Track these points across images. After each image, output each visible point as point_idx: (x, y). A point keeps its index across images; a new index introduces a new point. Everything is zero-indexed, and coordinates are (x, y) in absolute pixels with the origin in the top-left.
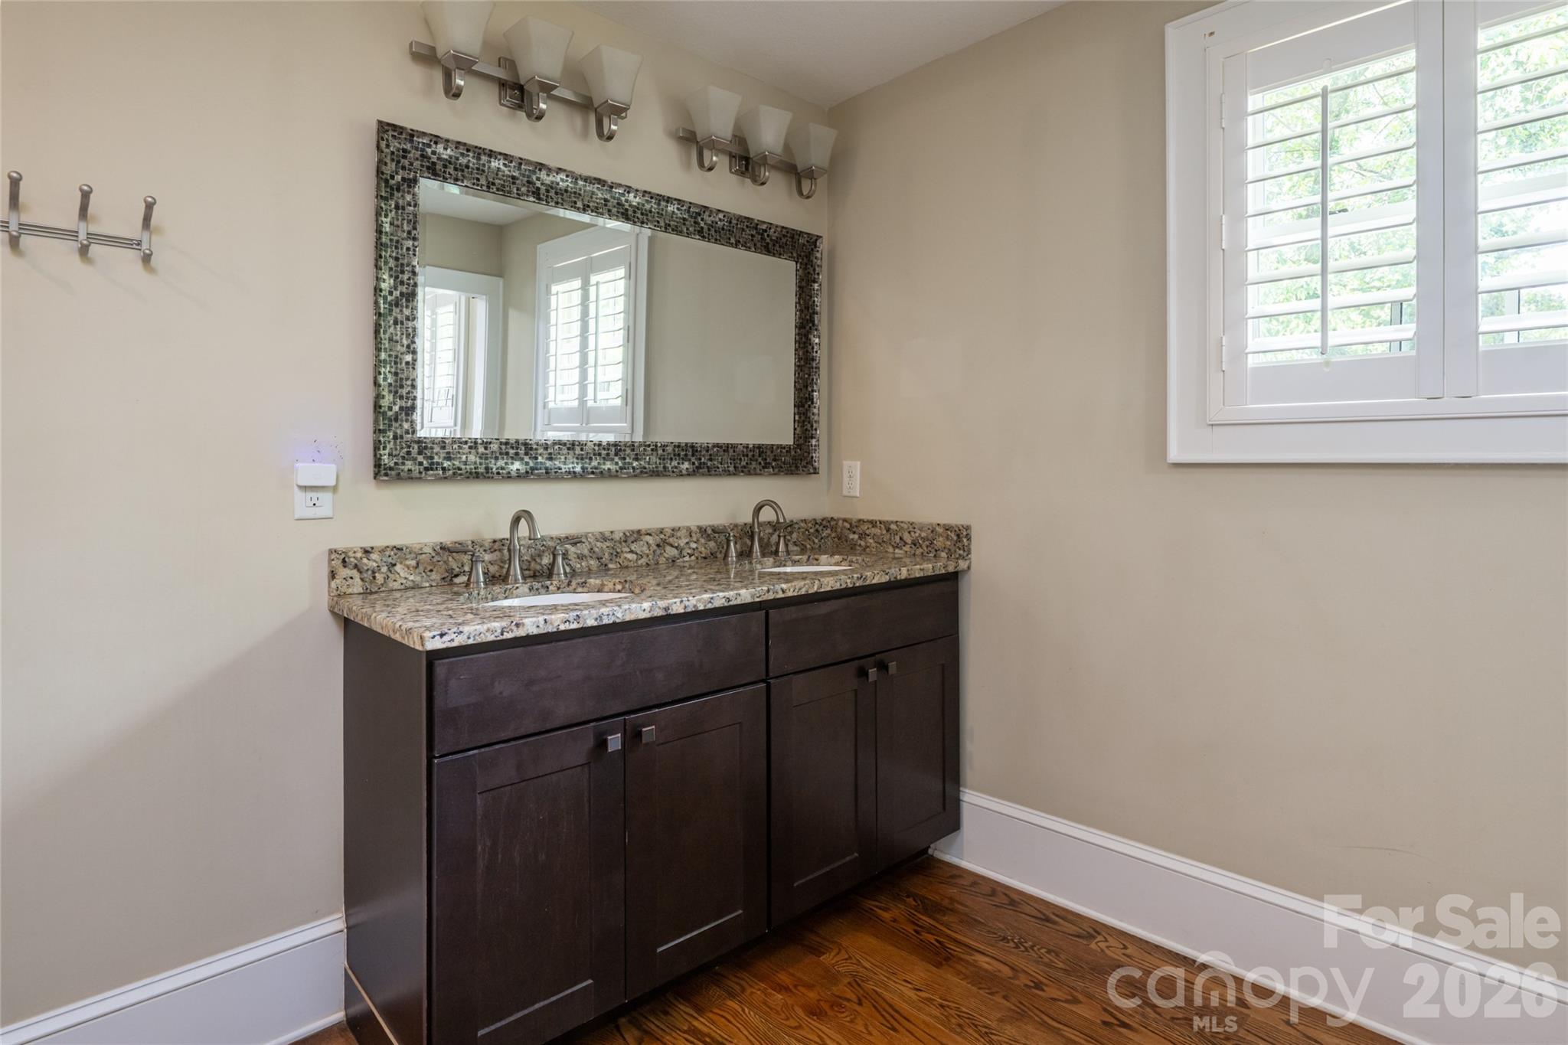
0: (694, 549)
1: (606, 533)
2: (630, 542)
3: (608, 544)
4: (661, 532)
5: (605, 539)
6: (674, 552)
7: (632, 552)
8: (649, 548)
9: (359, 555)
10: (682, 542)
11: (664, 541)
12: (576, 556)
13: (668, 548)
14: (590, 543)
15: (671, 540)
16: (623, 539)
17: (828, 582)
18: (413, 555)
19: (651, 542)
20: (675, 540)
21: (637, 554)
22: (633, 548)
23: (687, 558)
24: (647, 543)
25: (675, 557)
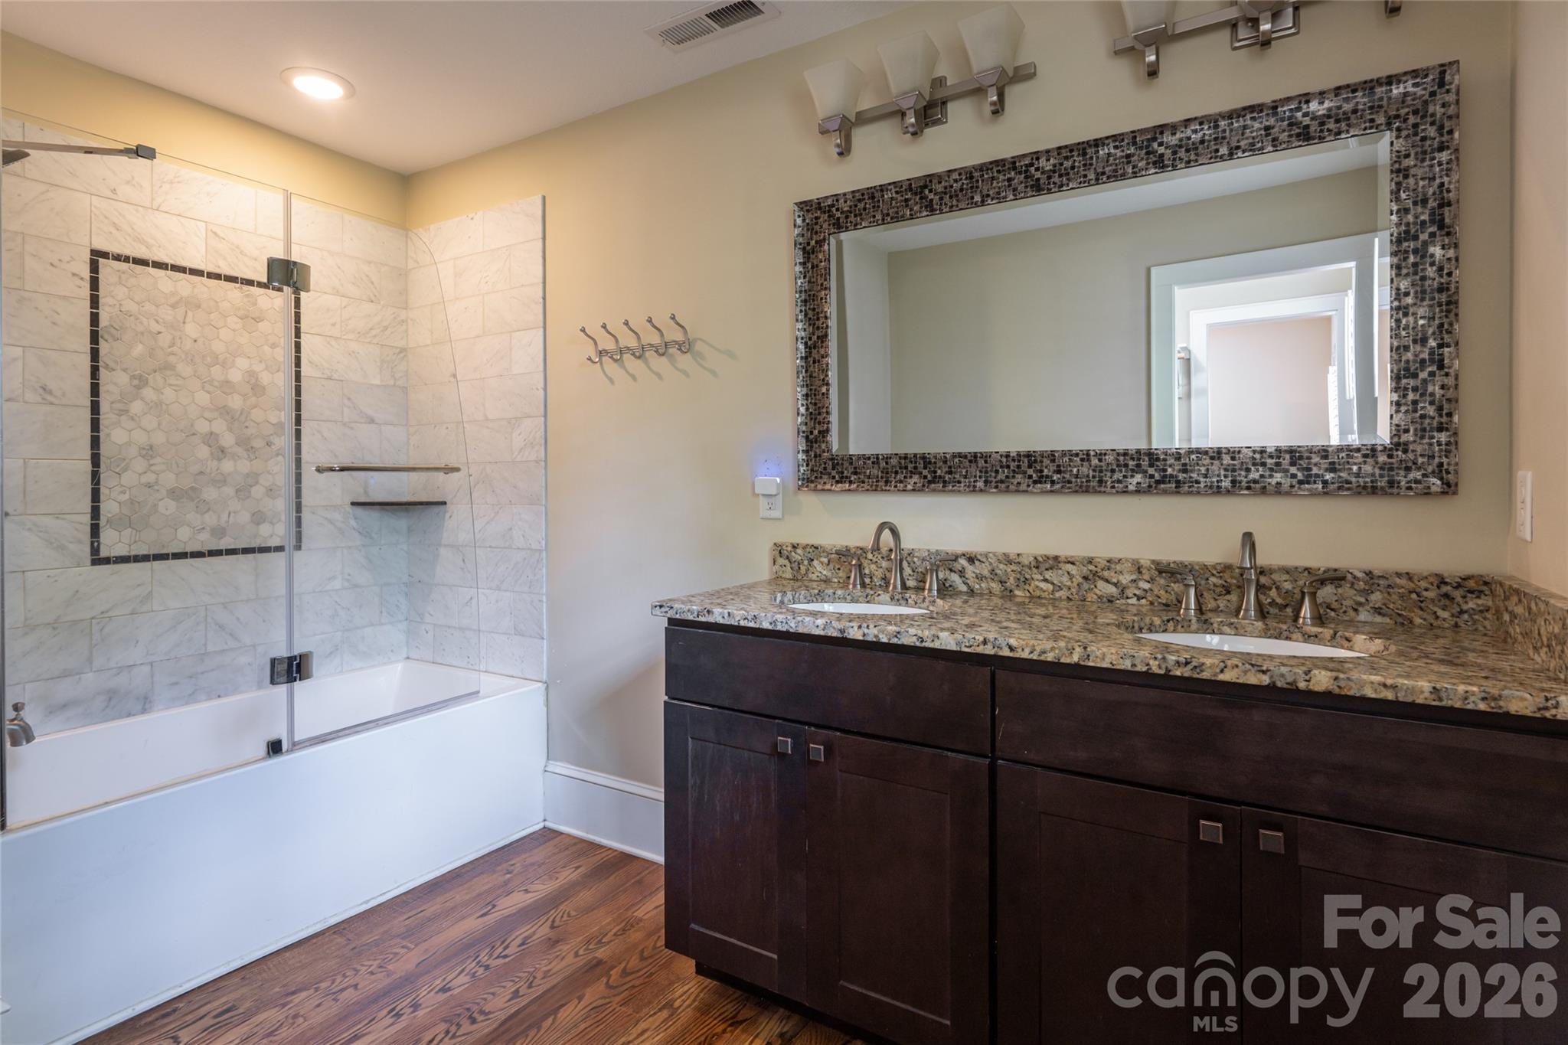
0: (1145, 590)
1: (1011, 555)
2: (1043, 569)
3: (1014, 567)
4: (1090, 563)
5: (1010, 562)
6: (1112, 590)
7: (1046, 580)
8: (1071, 579)
9: (789, 549)
10: (1125, 579)
11: (1095, 574)
12: (974, 575)
13: (1101, 584)
14: (991, 564)
15: (1106, 574)
16: (1033, 564)
17: (1104, 655)
18: (825, 554)
19: (1074, 572)
20: (1113, 574)
21: (1053, 584)
22: (1047, 577)
23: (1134, 601)
24: (1068, 573)
25: (1113, 597)
